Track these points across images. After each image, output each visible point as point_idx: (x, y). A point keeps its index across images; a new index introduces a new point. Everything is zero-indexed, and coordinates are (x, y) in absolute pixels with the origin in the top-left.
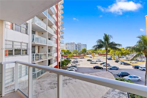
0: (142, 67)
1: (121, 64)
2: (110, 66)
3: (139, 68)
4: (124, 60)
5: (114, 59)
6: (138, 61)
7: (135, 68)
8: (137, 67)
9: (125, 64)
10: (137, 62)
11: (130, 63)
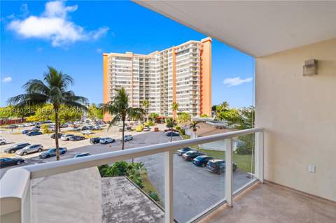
0: (104, 139)
1: (68, 140)
2: (42, 150)
3: (101, 141)
4: (71, 131)
5: (47, 132)
6: (94, 129)
7: (94, 143)
8: (96, 141)
9: (76, 139)
10: (94, 132)
11: (82, 136)
